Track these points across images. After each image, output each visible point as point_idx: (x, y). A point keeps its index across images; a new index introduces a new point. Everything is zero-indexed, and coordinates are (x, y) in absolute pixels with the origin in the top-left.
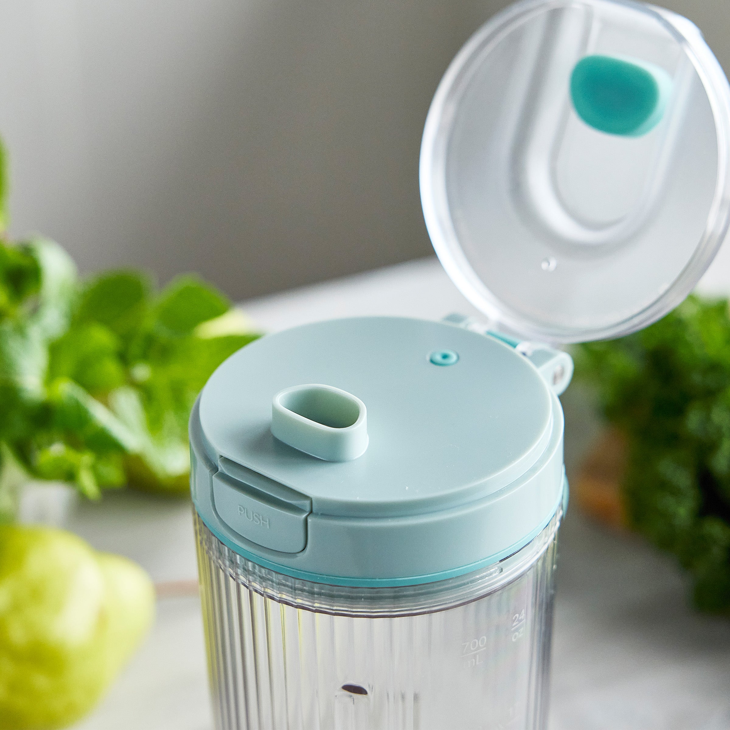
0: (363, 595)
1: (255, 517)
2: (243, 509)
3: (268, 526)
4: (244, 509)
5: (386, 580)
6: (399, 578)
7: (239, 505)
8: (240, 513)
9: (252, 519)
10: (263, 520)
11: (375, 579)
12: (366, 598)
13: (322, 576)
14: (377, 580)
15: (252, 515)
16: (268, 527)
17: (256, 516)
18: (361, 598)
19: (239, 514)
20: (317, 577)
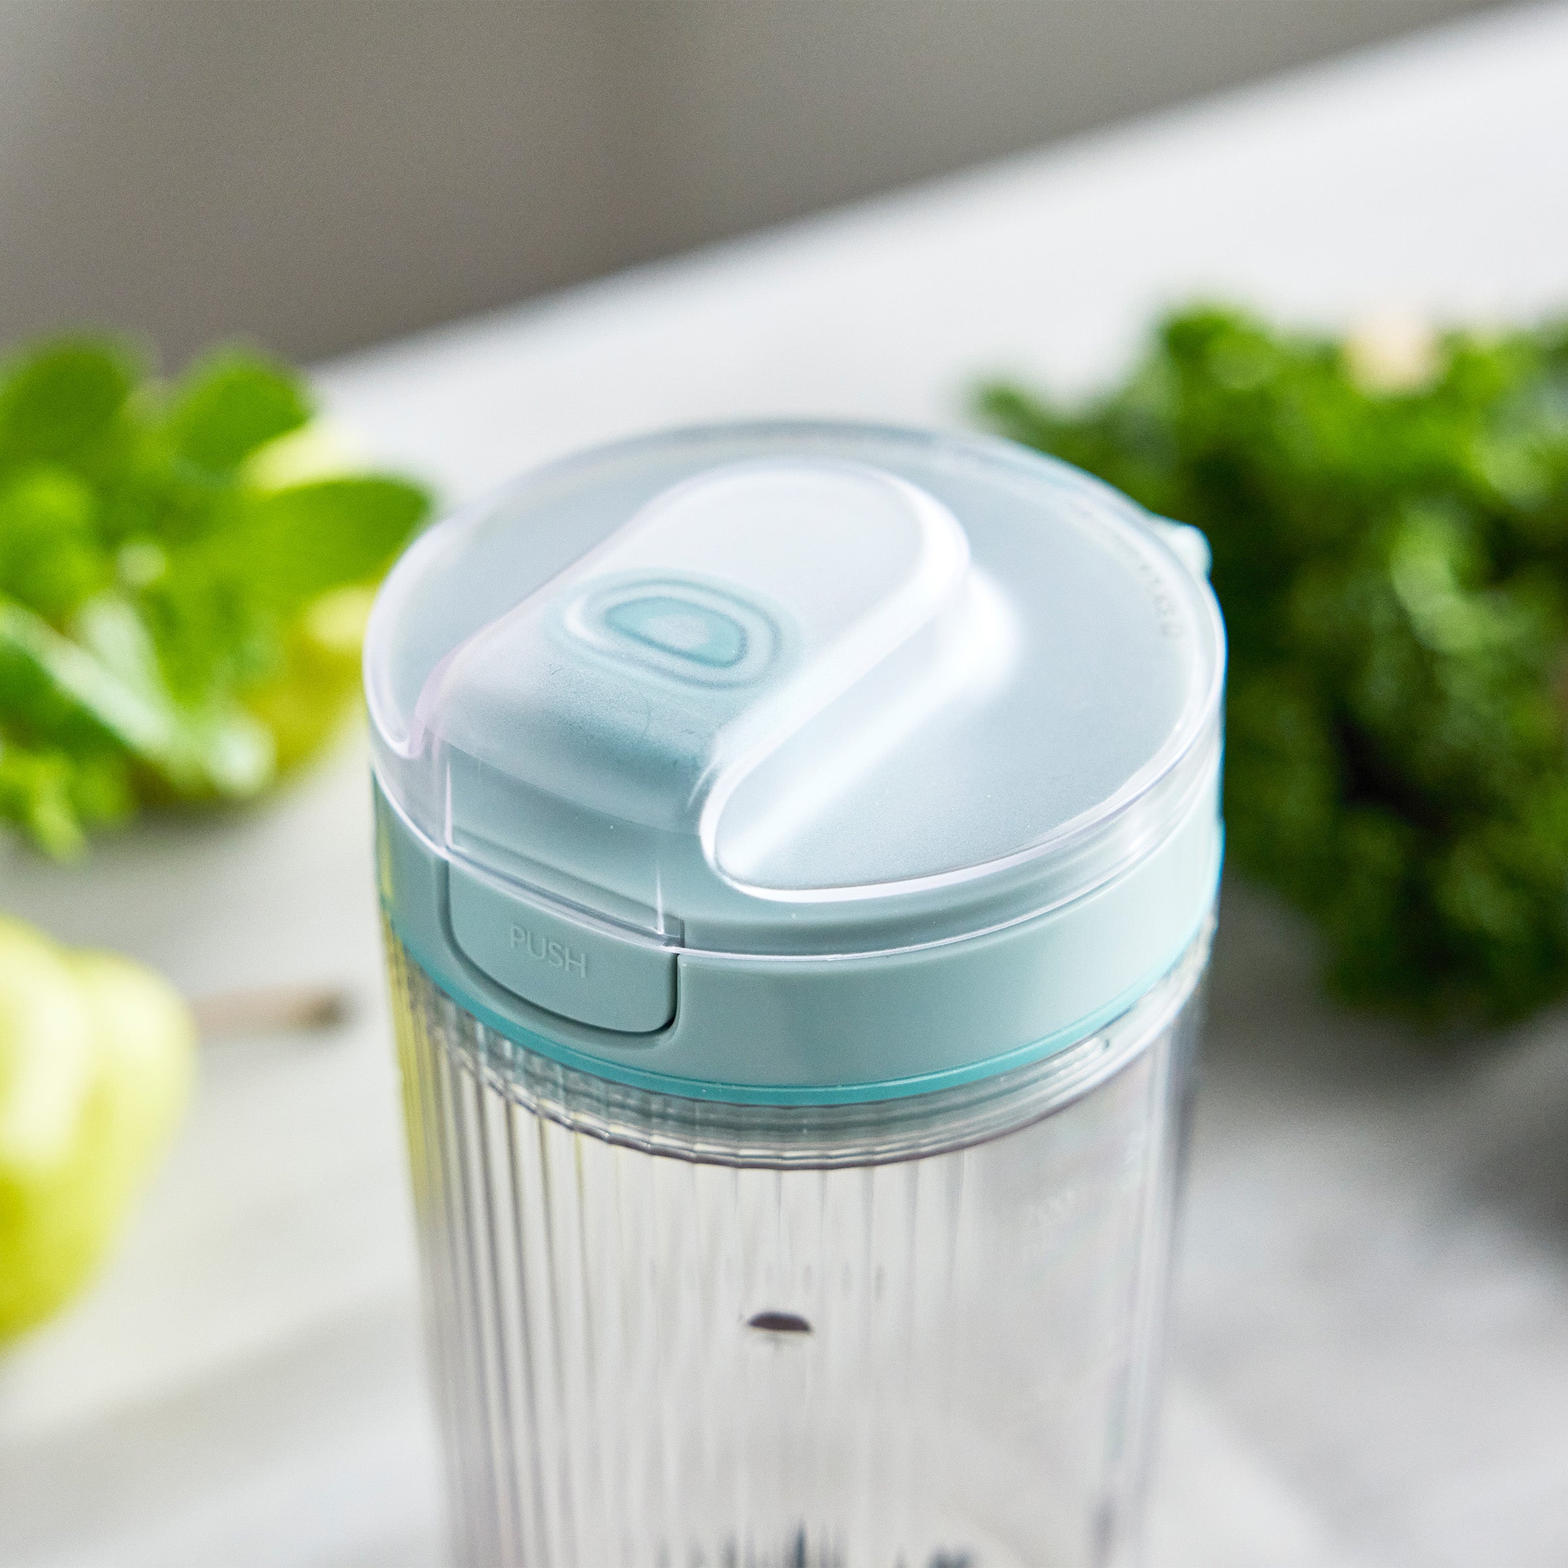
0: (805, 1121)
1: (552, 951)
2: (523, 934)
3: (583, 971)
4: (526, 933)
5: (859, 1087)
6: (887, 1081)
7: (516, 924)
8: (516, 943)
9: (544, 954)
10: (571, 957)
11: (834, 1086)
12: (812, 1128)
13: (710, 1085)
14: (840, 1089)
15: (544, 946)
16: (583, 975)
17: (554, 948)
18: (799, 1128)
19: (513, 946)
20: (702, 1088)
